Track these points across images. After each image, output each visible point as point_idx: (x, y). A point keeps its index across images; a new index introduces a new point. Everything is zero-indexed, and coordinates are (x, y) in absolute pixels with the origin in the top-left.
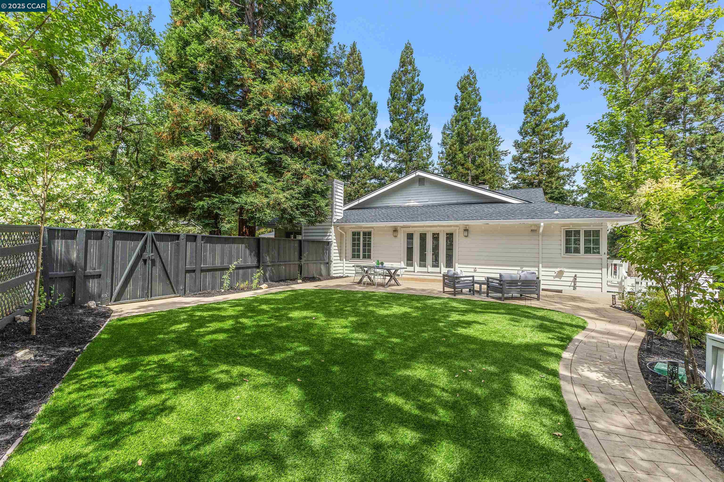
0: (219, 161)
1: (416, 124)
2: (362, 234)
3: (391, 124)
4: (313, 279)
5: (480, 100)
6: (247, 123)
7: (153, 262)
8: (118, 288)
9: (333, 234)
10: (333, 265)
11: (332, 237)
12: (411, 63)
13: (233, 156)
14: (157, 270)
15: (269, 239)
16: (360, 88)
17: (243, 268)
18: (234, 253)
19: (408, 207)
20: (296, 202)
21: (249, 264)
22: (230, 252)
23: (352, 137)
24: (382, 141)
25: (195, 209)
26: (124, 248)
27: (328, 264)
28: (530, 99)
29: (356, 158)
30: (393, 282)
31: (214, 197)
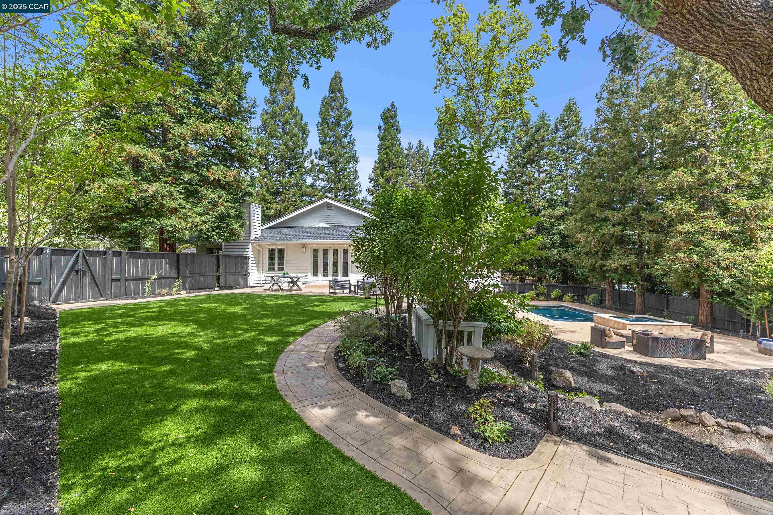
0: (141, 191)
1: (344, 148)
2: (276, 250)
3: (320, 146)
4: (231, 288)
5: (400, 132)
6: (167, 159)
7: (84, 274)
8: (54, 293)
9: (250, 250)
10: (250, 277)
11: (250, 252)
12: (340, 91)
13: (154, 187)
14: (87, 279)
15: (187, 255)
16: (290, 108)
17: (164, 278)
18: (155, 266)
19: (319, 227)
20: (212, 224)
21: (169, 274)
22: (152, 265)
23: (282, 155)
24: (312, 162)
25: (118, 230)
26: (59, 261)
27: (246, 276)
28: (439, 135)
29: (287, 175)
30: (295, 288)
31: (137, 220)
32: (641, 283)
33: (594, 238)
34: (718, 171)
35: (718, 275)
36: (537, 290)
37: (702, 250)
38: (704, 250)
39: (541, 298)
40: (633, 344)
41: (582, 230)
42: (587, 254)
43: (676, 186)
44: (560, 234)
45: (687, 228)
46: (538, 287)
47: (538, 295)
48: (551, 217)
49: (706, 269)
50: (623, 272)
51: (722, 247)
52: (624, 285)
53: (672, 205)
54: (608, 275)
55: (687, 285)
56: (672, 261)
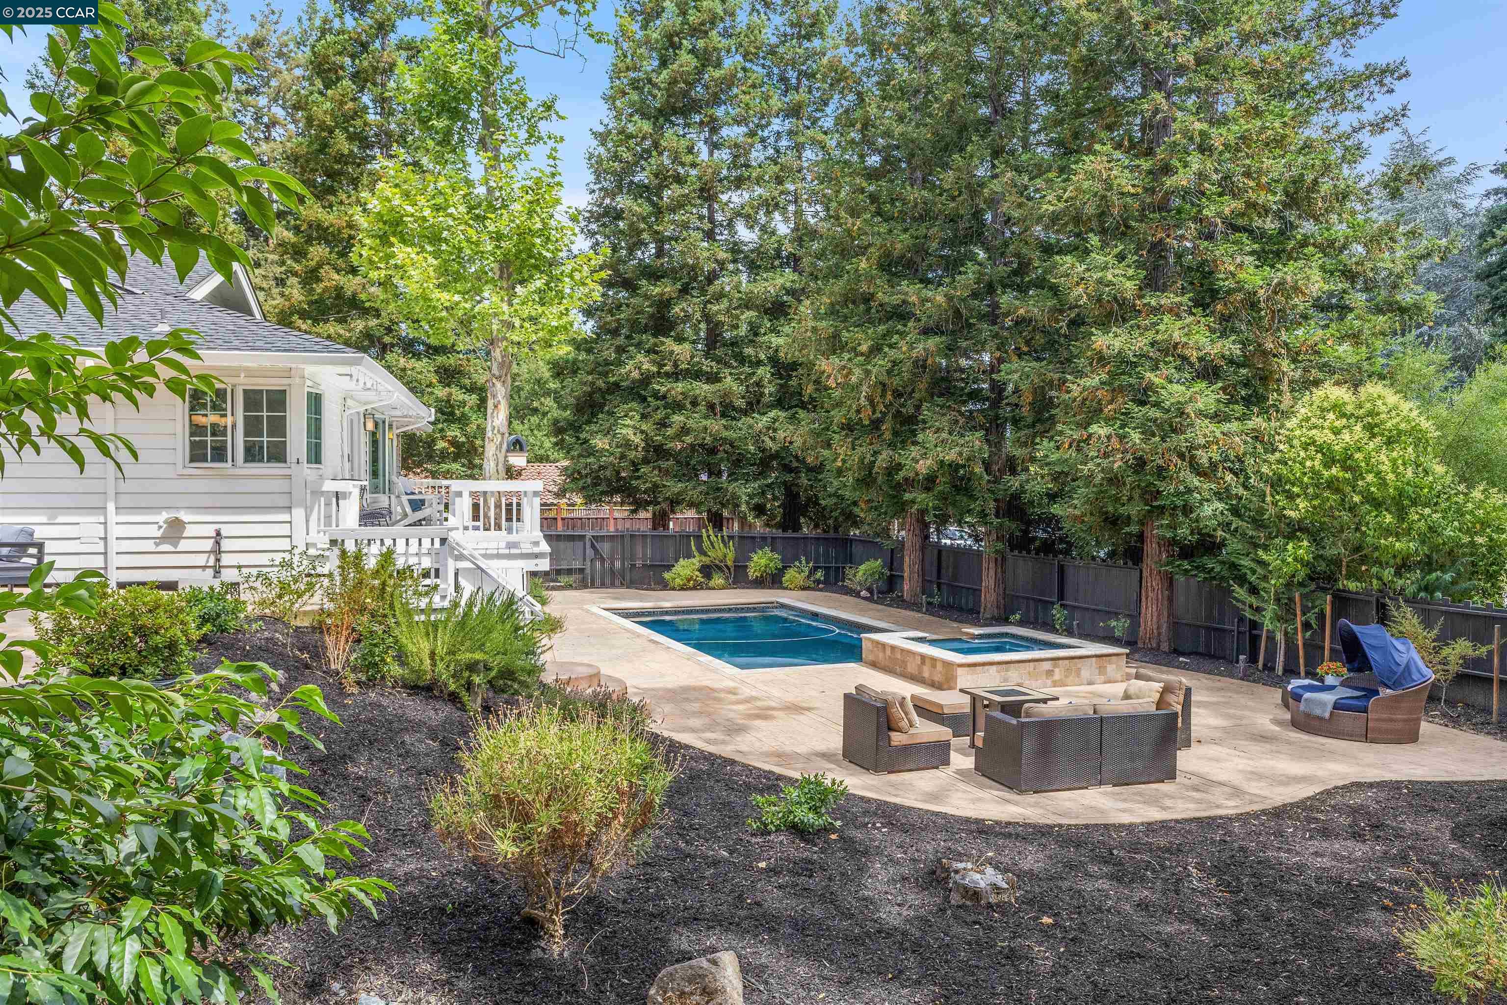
32: (996, 521)
33: (868, 373)
34: (1195, 167)
35: (1189, 491)
36: (703, 553)
37: (1154, 413)
38: (1158, 414)
39: (718, 580)
40: (973, 745)
41: (835, 345)
42: (848, 427)
43: (1090, 210)
44: (774, 361)
45: (1117, 344)
46: (706, 544)
47: (707, 571)
48: (747, 304)
49: (1161, 472)
50: (947, 488)
51: (1200, 405)
52: (953, 528)
53: (1081, 268)
54: (907, 496)
55: (1113, 522)
56: (1079, 449)
